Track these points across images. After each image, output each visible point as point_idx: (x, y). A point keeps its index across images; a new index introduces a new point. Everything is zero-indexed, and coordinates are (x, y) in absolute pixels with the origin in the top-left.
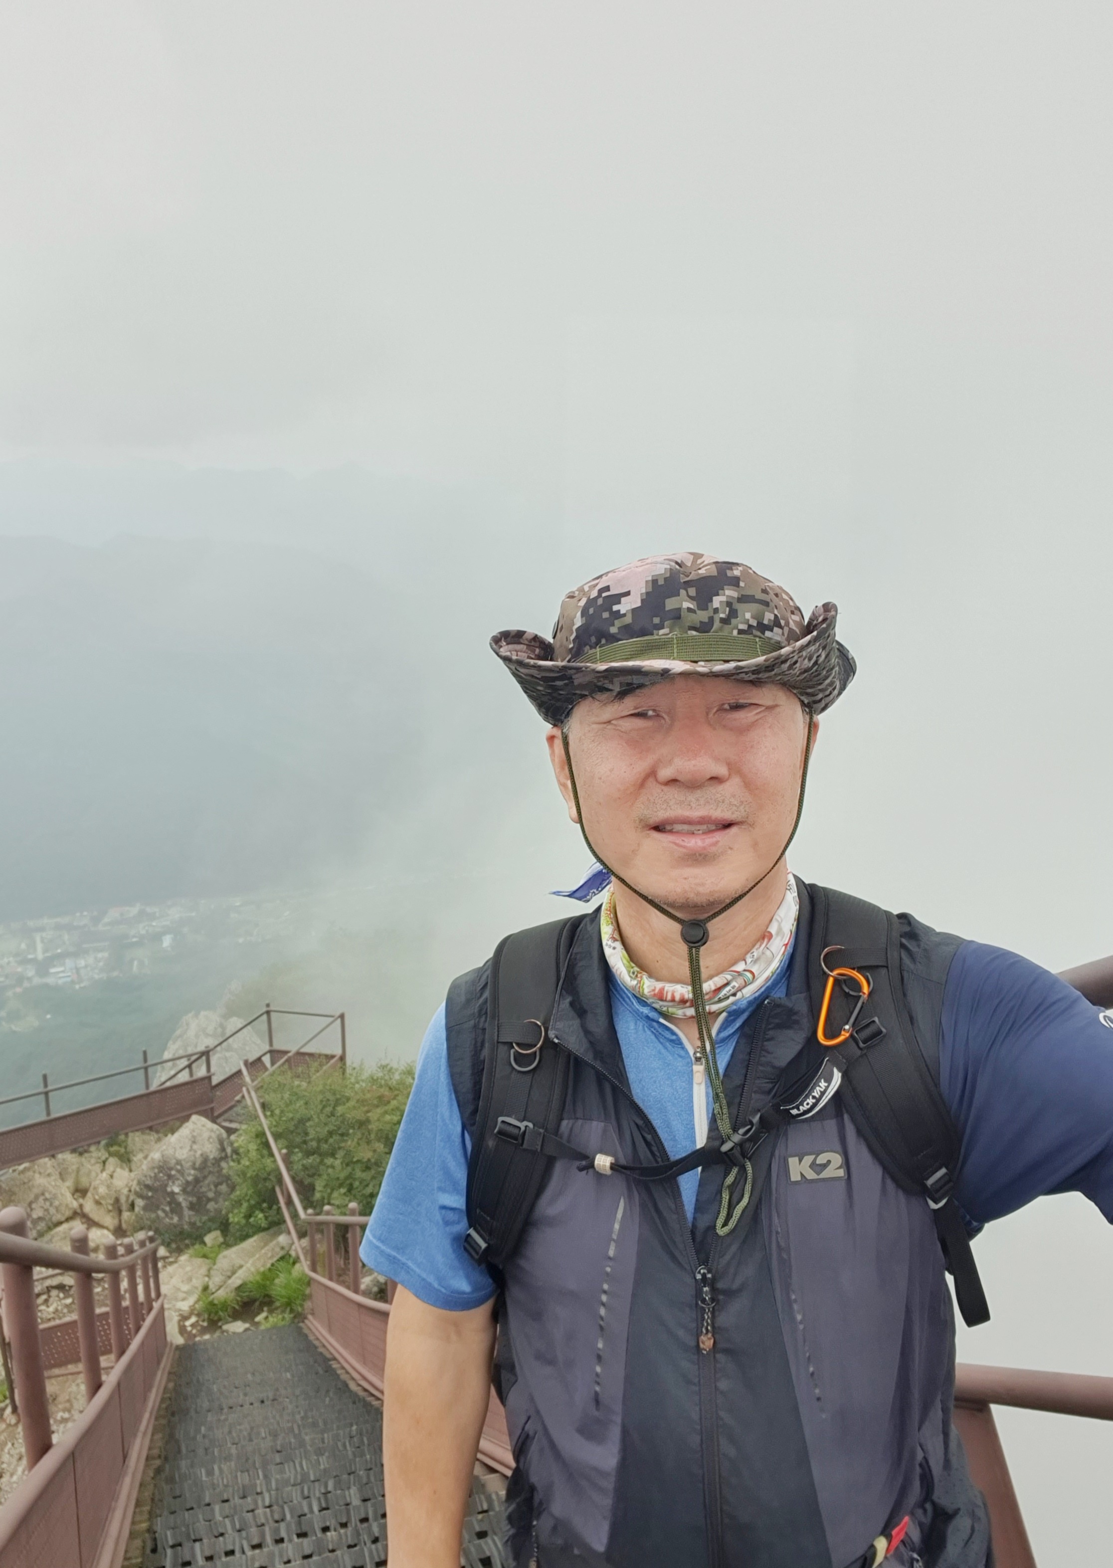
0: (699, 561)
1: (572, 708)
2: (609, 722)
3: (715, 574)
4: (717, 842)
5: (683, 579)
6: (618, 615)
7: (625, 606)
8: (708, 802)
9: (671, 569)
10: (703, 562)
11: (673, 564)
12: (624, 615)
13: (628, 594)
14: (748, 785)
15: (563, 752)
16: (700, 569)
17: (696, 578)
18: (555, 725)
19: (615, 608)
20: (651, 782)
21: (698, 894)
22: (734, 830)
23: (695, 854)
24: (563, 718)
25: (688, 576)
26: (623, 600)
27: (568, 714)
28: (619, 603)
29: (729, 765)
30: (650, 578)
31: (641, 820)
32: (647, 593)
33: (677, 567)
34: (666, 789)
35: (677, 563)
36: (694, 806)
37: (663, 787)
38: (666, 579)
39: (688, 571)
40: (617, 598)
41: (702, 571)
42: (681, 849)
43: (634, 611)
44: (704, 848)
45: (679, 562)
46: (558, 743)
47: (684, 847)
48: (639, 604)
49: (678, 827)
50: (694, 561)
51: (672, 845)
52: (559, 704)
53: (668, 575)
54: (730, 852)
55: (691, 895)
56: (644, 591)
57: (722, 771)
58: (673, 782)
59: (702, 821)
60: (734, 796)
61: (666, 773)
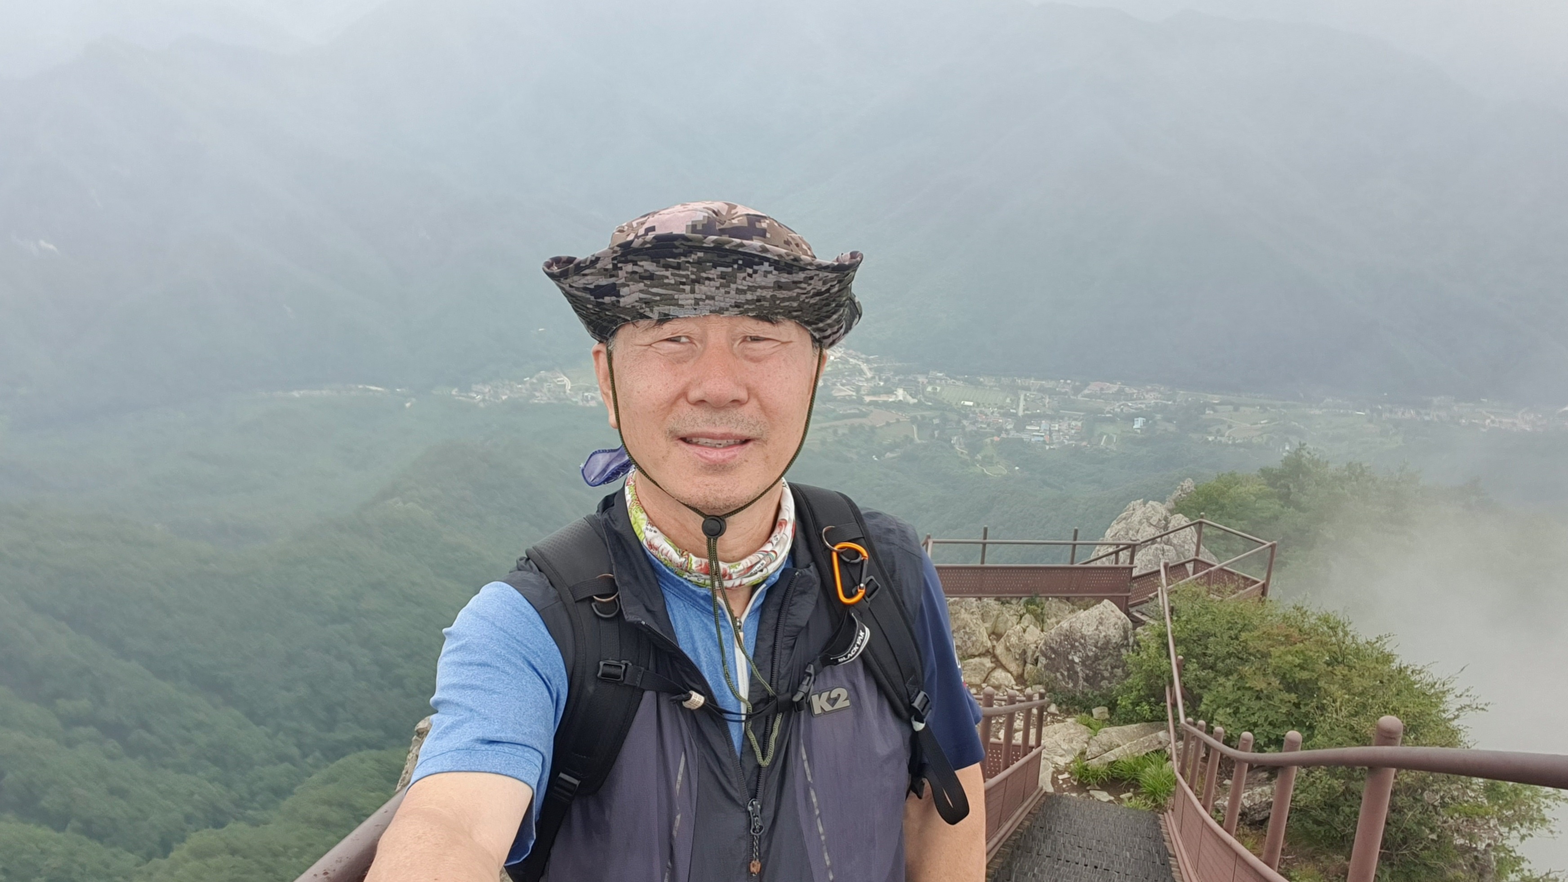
0: (733, 212)
1: (617, 329)
2: (650, 345)
3: (746, 225)
4: (735, 456)
5: (718, 227)
8: (730, 421)
9: (708, 217)
10: (736, 213)
11: (711, 212)
14: (763, 408)
15: (607, 365)
16: (733, 219)
17: (729, 226)
18: (600, 342)
20: (682, 402)
21: (716, 498)
22: (750, 445)
23: (716, 465)
24: (608, 336)
25: (723, 224)
27: (613, 333)
29: (749, 390)
30: (690, 223)
31: (671, 432)
33: (714, 215)
34: (695, 408)
35: (714, 212)
36: (718, 423)
37: (692, 407)
38: (703, 225)
39: (723, 219)
41: (735, 221)
42: (703, 460)
44: (724, 460)
45: (716, 210)
46: (603, 358)
47: (706, 458)
49: (703, 441)
50: (729, 211)
51: (696, 456)
52: (605, 324)
53: (706, 222)
54: (745, 463)
55: (711, 499)
57: (742, 395)
58: (701, 402)
59: (724, 437)
60: (752, 417)
61: (695, 394)
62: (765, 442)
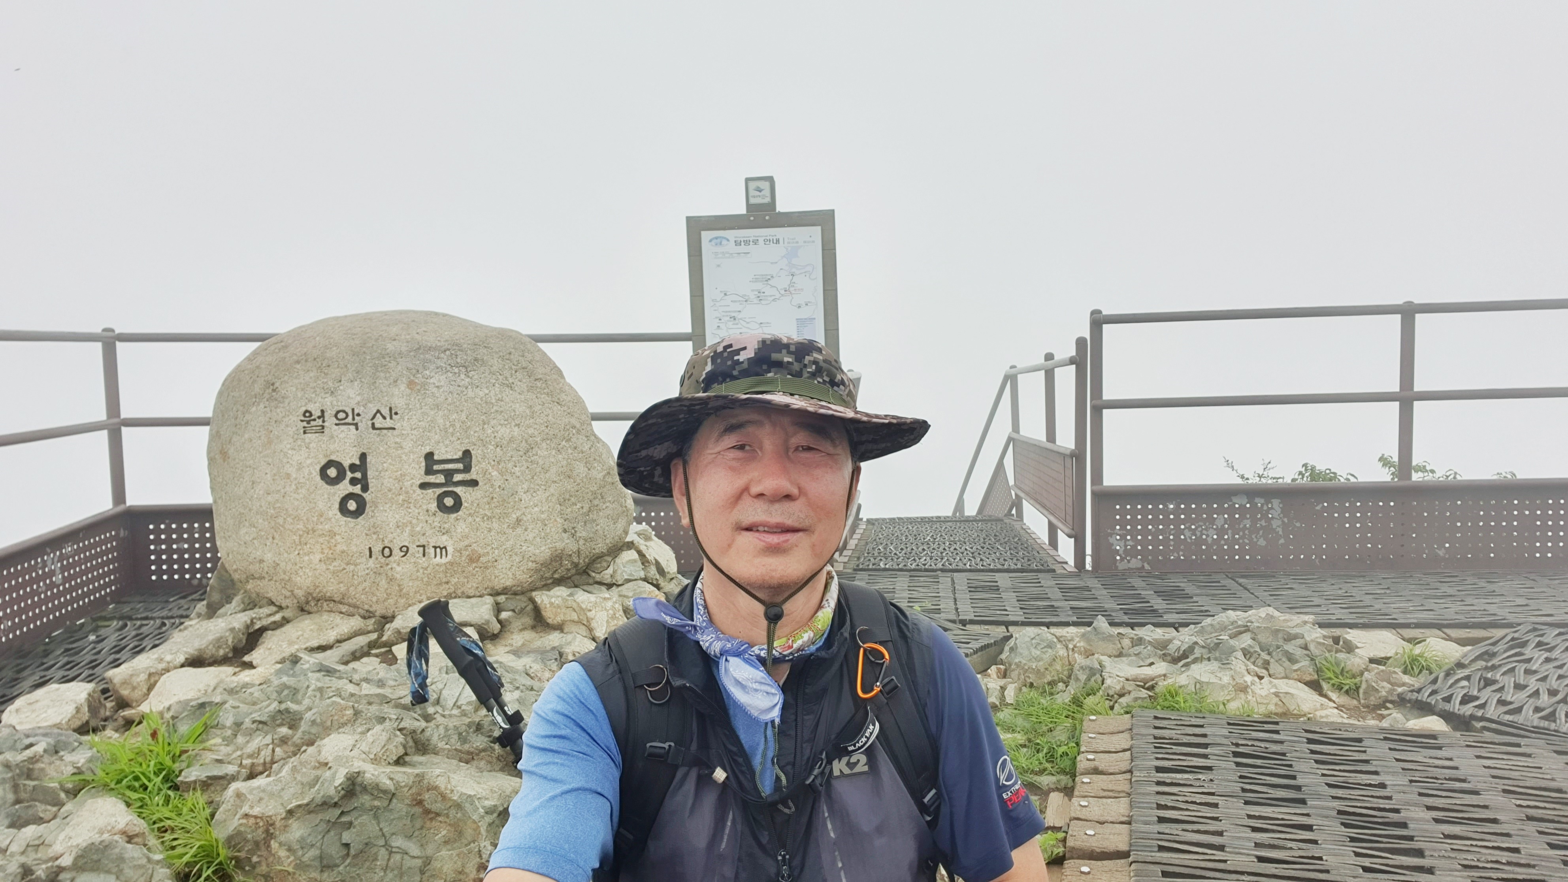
2: (720, 451)
6: (738, 362)
7: (742, 357)
8: (782, 513)
12: (742, 362)
13: (745, 348)
14: (811, 504)
19: (736, 358)
20: (745, 495)
22: (800, 534)
23: (773, 548)
26: (742, 353)
28: (739, 354)
29: (800, 488)
31: (736, 521)
32: (759, 349)
34: (755, 500)
36: (773, 514)
37: (753, 499)
40: (738, 352)
42: (761, 545)
43: (749, 359)
44: (778, 544)
47: (763, 543)
48: (753, 355)
49: (761, 529)
51: (756, 541)
56: (756, 347)
57: (795, 491)
58: (761, 495)
59: (778, 526)
60: (801, 511)
61: (755, 489)
62: (813, 532)
